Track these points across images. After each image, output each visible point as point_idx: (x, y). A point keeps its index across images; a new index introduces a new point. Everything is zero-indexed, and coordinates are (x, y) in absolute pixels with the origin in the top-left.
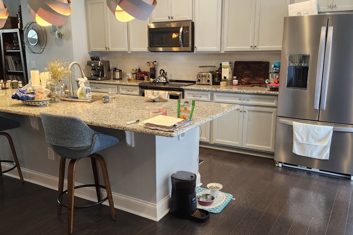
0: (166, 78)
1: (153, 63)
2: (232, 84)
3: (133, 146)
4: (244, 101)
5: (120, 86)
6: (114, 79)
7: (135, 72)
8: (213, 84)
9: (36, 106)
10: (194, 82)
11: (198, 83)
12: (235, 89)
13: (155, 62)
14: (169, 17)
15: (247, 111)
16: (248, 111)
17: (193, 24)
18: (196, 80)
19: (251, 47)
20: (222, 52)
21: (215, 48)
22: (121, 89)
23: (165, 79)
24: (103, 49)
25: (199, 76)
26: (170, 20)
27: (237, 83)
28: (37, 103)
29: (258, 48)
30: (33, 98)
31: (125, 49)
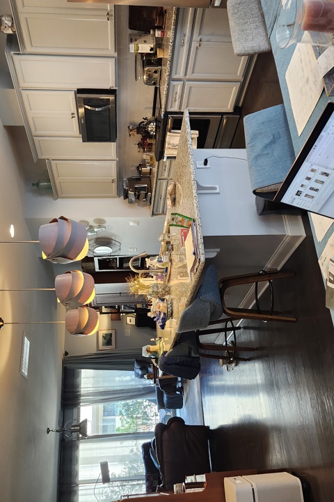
0: (150, 122)
1: (131, 131)
2: (162, 39)
3: (219, 250)
4: (186, 41)
5: (159, 177)
6: (150, 174)
7: (142, 150)
8: (161, 65)
9: (172, 310)
10: (156, 89)
11: (158, 84)
12: (170, 34)
13: (129, 127)
14: (73, 117)
15: (200, 37)
16: (199, 35)
17: (80, 91)
18: (153, 87)
19: (108, 19)
20: (116, 55)
21: (110, 65)
22: (162, 177)
23: (152, 124)
24: (114, 186)
25: (148, 83)
26: (76, 115)
27: (160, 32)
28: (169, 310)
29: (111, 10)
30: (164, 313)
31: (113, 165)
